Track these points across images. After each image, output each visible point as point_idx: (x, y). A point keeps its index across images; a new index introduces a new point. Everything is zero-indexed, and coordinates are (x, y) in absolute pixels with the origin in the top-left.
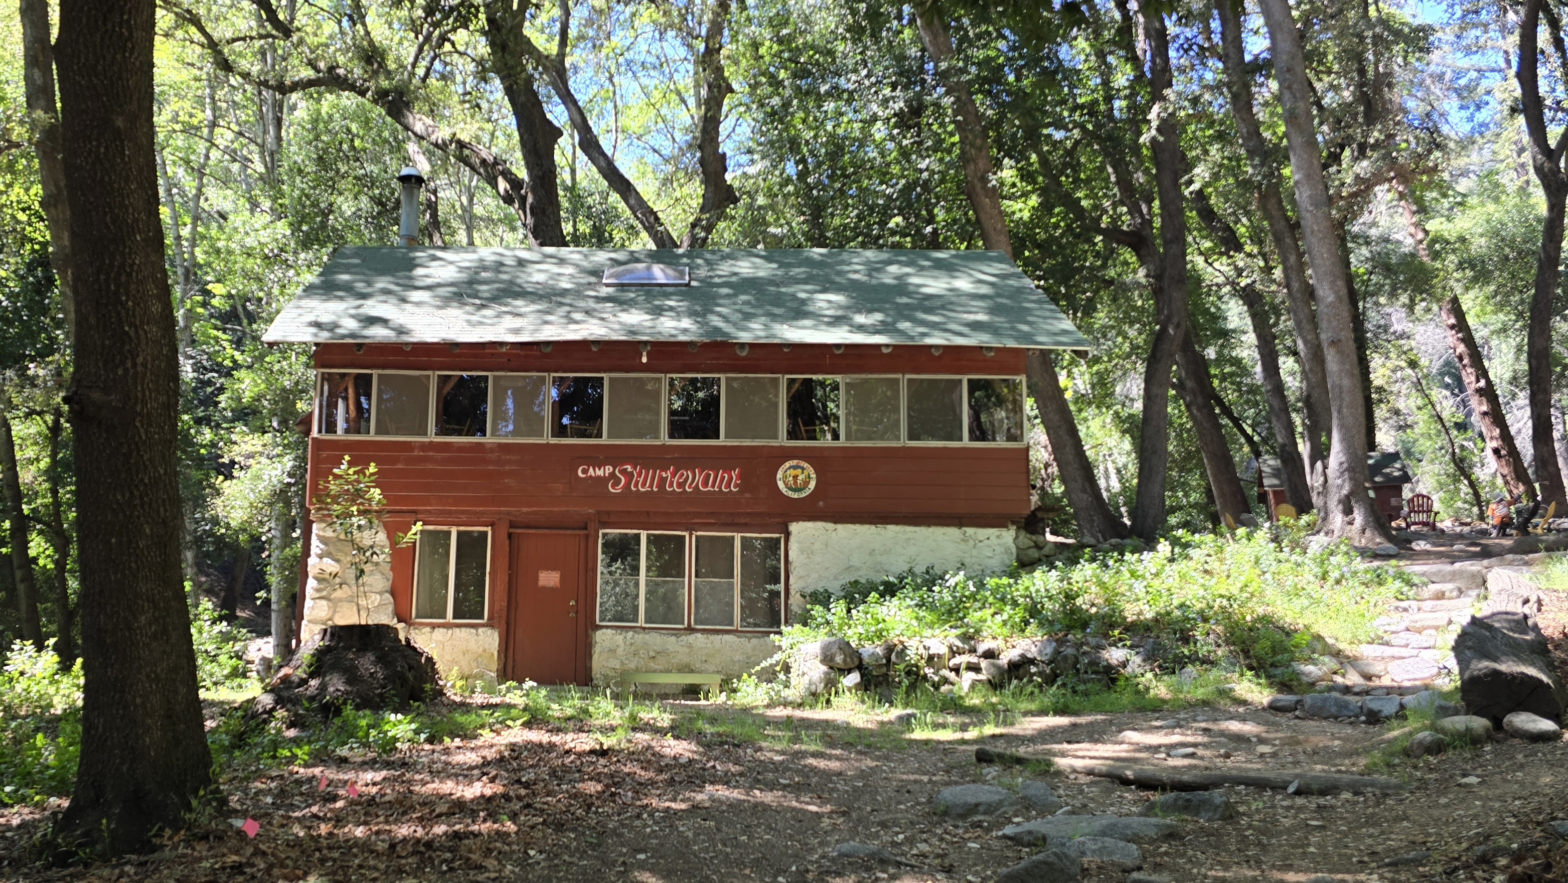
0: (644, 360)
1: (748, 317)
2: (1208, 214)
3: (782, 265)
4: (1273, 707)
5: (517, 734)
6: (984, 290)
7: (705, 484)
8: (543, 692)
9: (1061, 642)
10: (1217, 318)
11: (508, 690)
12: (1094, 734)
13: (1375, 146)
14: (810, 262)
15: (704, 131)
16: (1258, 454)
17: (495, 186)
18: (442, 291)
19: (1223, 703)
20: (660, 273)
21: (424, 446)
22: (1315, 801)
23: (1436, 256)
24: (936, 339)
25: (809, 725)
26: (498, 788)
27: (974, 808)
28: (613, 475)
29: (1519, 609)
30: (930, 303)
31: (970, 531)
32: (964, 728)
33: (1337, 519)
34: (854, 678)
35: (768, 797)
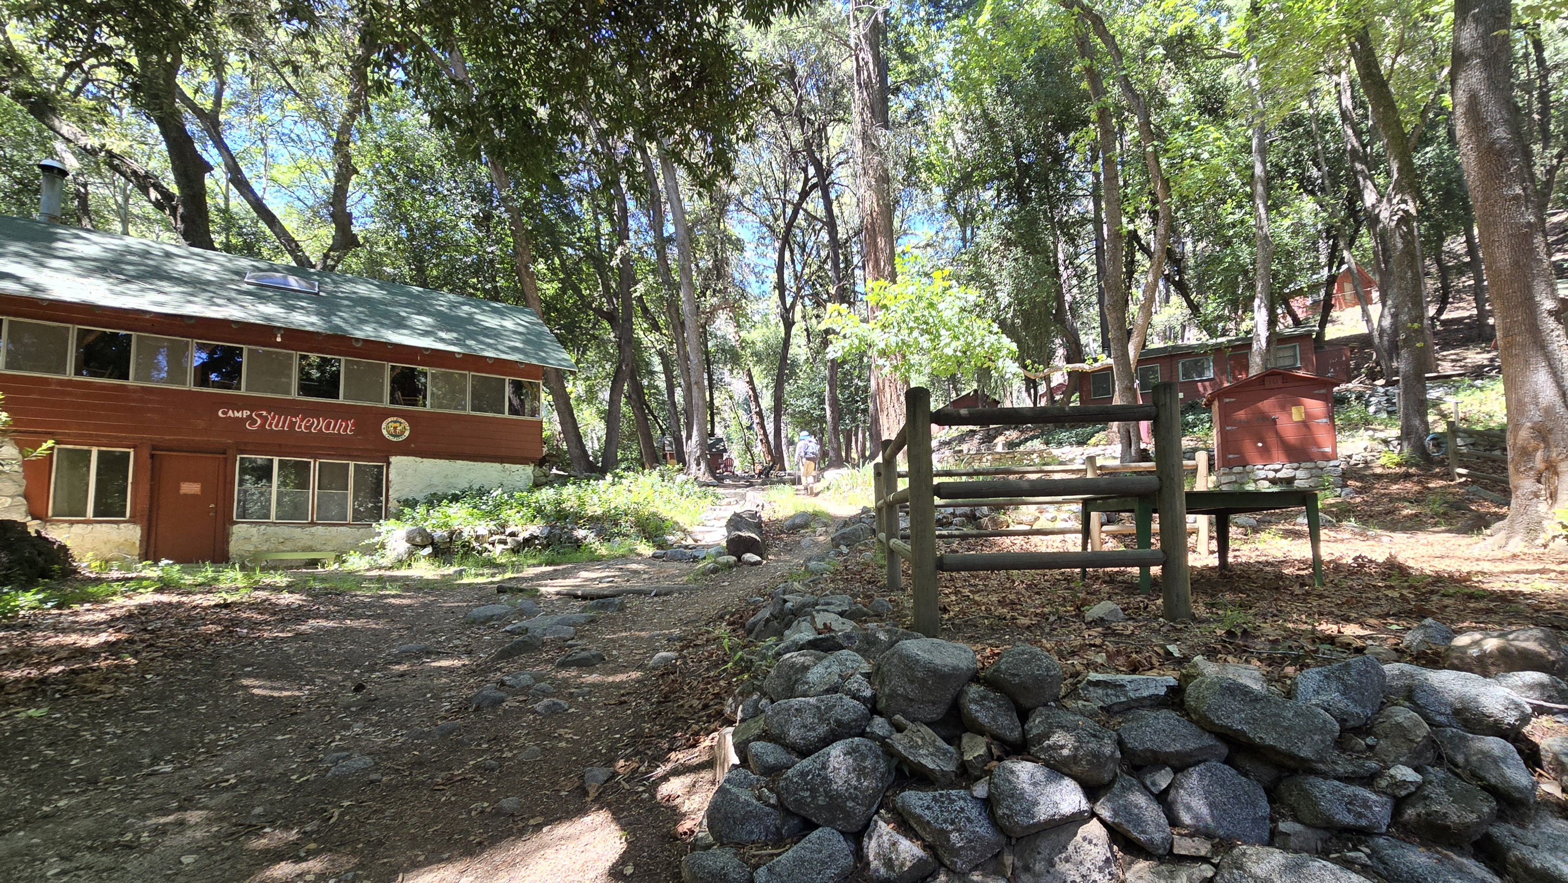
0: (279, 339)
1: (362, 322)
2: (645, 310)
3: (389, 293)
4: (654, 557)
5: (148, 598)
6: (521, 329)
7: (328, 428)
8: (177, 567)
9: (553, 527)
10: (648, 364)
11: (144, 567)
12: (564, 574)
13: (720, 291)
14: (410, 295)
15: (335, 195)
16: (664, 434)
17: (147, 194)
18: (85, 264)
19: (632, 556)
20: (294, 282)
21: (60, 383)
22: (663, 598)
23: (743, 348)
24: (490, 354)
25: (394, 579)
26: (122, 636)
27: (491, 618)
28: (249, 417)
29: (754, 509)
30: (488, 332)
31: (507, 466)
32: (493, 575)
33: (694, 467)
34: (429, 550)
35: (356, 624)
